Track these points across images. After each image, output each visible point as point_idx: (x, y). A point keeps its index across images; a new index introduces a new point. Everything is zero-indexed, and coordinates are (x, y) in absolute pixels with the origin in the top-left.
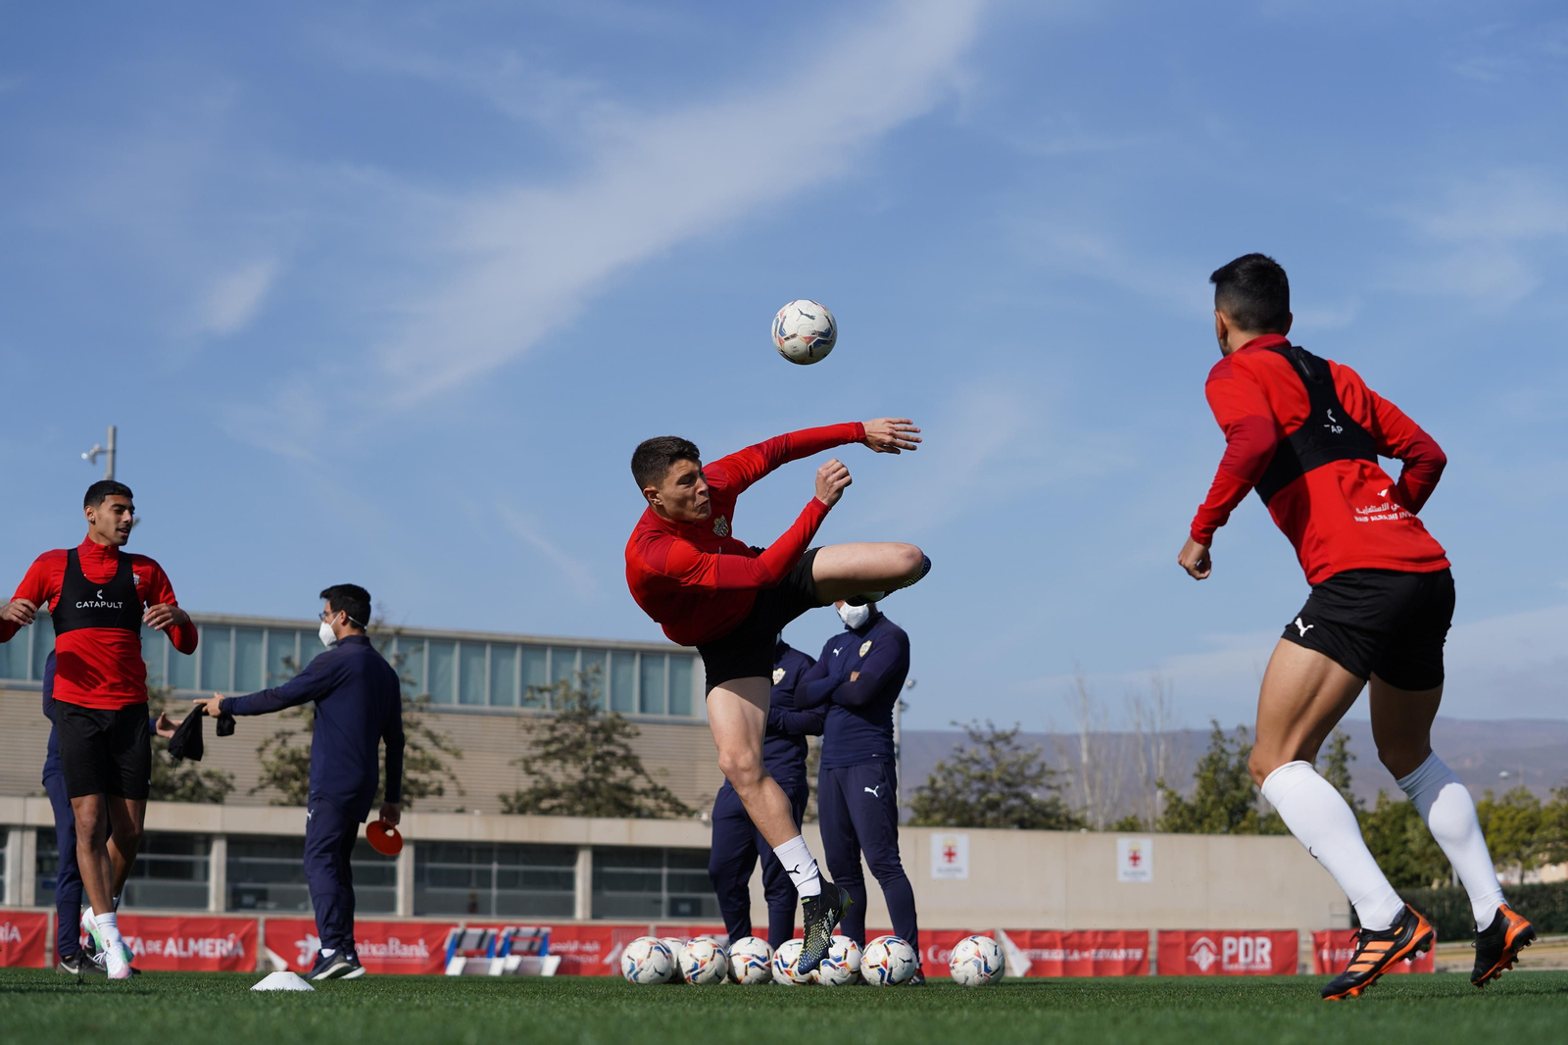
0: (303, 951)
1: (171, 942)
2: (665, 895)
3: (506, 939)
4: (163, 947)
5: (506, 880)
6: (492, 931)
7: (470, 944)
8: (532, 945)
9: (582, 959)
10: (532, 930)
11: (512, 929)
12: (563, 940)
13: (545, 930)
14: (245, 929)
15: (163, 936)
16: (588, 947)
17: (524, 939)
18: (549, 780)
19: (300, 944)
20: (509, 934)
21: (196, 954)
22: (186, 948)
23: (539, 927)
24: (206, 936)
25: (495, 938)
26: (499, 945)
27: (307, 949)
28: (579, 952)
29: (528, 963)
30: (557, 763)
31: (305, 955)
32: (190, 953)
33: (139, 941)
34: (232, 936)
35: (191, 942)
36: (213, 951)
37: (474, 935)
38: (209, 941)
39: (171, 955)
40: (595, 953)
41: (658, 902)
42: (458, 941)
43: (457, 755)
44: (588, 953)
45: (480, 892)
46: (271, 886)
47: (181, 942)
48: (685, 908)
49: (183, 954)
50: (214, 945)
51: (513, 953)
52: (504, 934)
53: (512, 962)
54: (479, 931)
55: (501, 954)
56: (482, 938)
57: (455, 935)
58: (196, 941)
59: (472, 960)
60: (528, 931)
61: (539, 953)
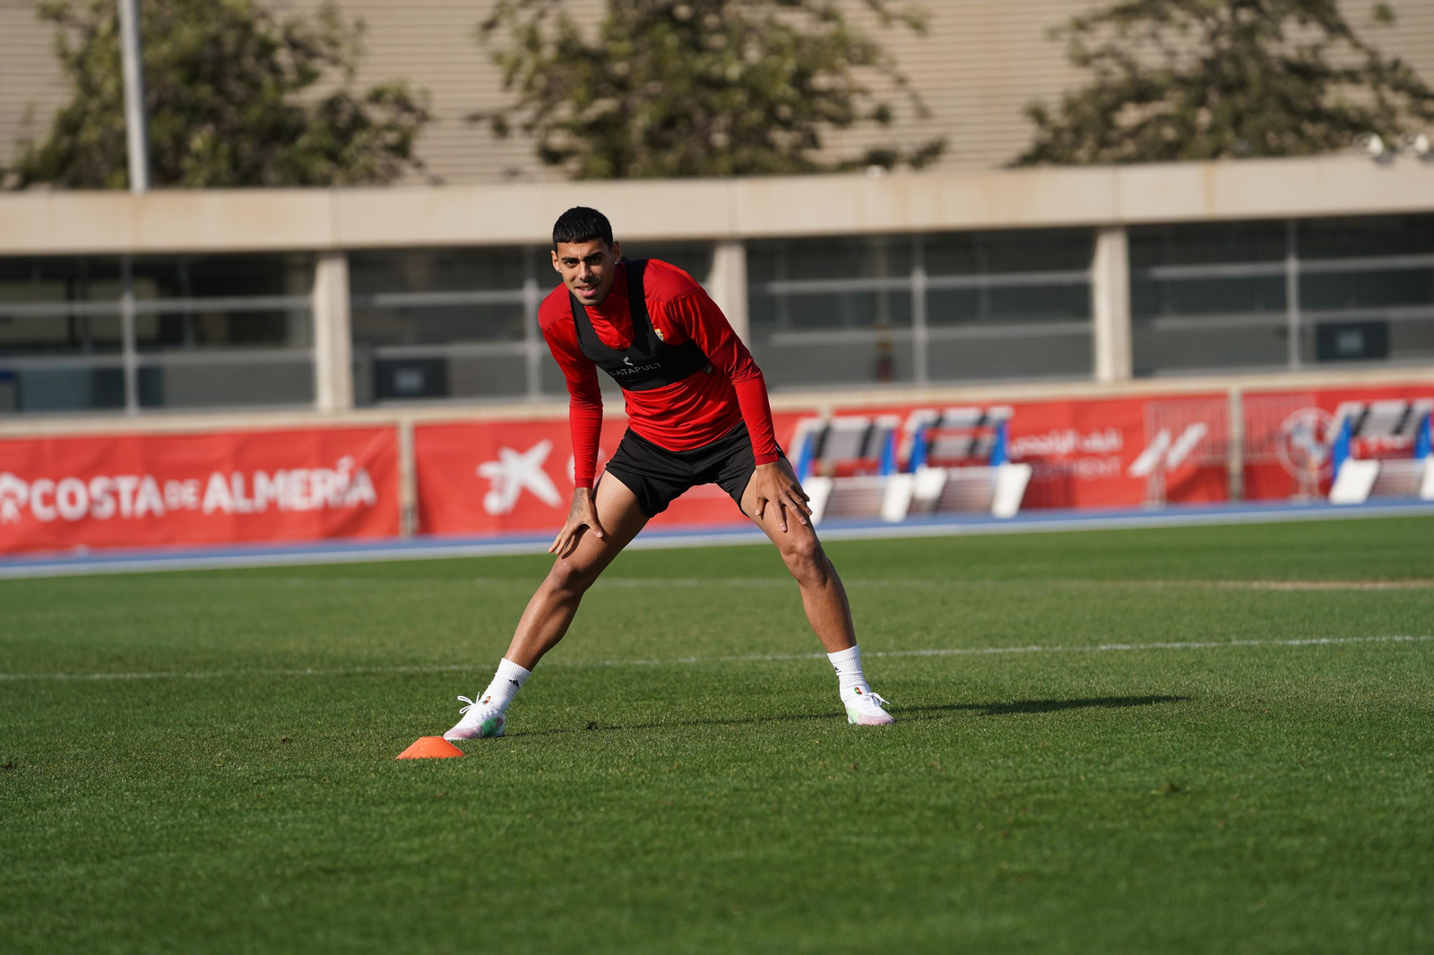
0: (495, 483)
1: (217, 483)
2: (1294, 317)
3: (917, 436)
4: (202, 493)
5: (944, 308)
6: (887, 422)
7: (842, 450)
8: (974, 446)
9: (1084, 469)
10: (971, 415)
11: (929, 416)
12: (1041, 432)
13: (999, 413)
14: (370, 448)
15: (200, 473)
16: (1097, 443)
17: (957, 432)
18: (1130, 66)
19: (488, 470)
20: (924, 426)
21: (272, 505)
22: (249, 492)
23: (985, 407)
24: (290, 465)
25: (894, 435)
26: (905, 450)
27: (504, 480)
28: (1078, 454)
29: (962, 483)
30: (1142, 26)
31: (501, 491)
32: (260, 502)
33: (149, 485)
34: (345, 463)
35: (261, 481)
36: (308, 494)
37: (846, 433)
38: (298, 476)
39: (219, 510)
40: (1112, 454)
41: (1283, 332)
42: (819, 444)
43: (918, 25)
44: (1095, 456)
45: (895, 335)
46: (457, 351)
47: (238, 482)
48: (1351, 342)
49: (243, 505)
50: (308, 484)
51: (932, 463)
52: (913, 424)
53: (929, 482)
54: (859, 423)
55: (907, 468)
56: (867, 436)
57: (810, 435)
58: (271, 475)
59: (844, 484)
60: (962, 416)
61: (990, 460)
